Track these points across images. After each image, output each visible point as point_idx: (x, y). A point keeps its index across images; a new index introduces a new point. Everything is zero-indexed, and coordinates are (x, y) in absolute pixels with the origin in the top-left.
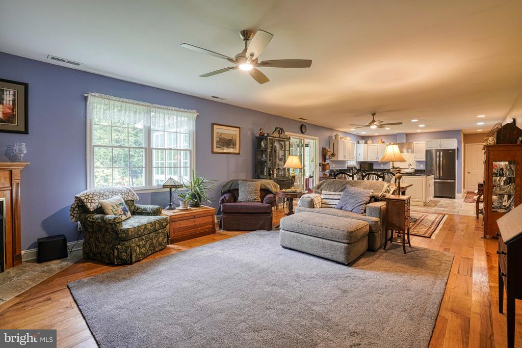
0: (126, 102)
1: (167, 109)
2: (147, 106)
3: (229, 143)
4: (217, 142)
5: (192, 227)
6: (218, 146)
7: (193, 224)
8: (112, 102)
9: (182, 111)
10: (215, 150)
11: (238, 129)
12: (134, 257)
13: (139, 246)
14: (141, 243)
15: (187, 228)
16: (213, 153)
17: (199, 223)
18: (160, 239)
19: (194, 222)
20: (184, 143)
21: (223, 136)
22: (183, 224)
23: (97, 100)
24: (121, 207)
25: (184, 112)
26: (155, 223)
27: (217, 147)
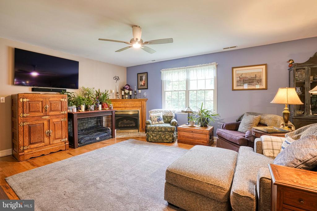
0: (175, 69)
1: (195, 67)
2: (184, 68)
3: (251, 81)
4: (237, 82)
5: (191, 138)
6: (239, 84)
7: (192, 136)
8: (169, 71)
9: (204, 66)
10: (235, 88)
11: (265, 66)
12: (149, 139)
13: (152, 135)
14: (153, 134)
15: (188, 137)
16: (233, 90)
17: (196, 136)
18: (167, 137)
19: (193, 135)
20: (211, 85)
21: (243, 76)
22: (187, 134)
23: (164, 72)
24: (158, 118)
25: (206, 65)
26: (162, 128)
27: (238, 86)
